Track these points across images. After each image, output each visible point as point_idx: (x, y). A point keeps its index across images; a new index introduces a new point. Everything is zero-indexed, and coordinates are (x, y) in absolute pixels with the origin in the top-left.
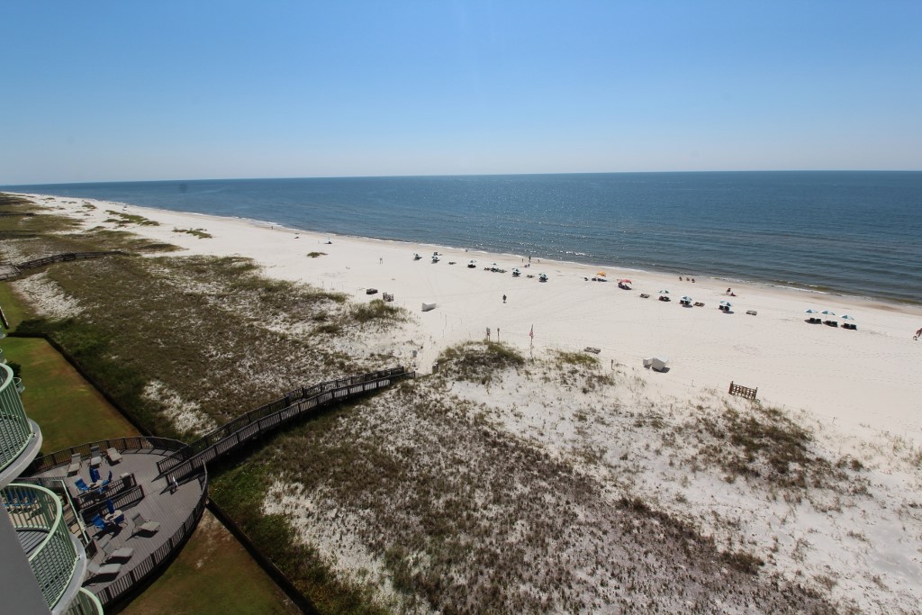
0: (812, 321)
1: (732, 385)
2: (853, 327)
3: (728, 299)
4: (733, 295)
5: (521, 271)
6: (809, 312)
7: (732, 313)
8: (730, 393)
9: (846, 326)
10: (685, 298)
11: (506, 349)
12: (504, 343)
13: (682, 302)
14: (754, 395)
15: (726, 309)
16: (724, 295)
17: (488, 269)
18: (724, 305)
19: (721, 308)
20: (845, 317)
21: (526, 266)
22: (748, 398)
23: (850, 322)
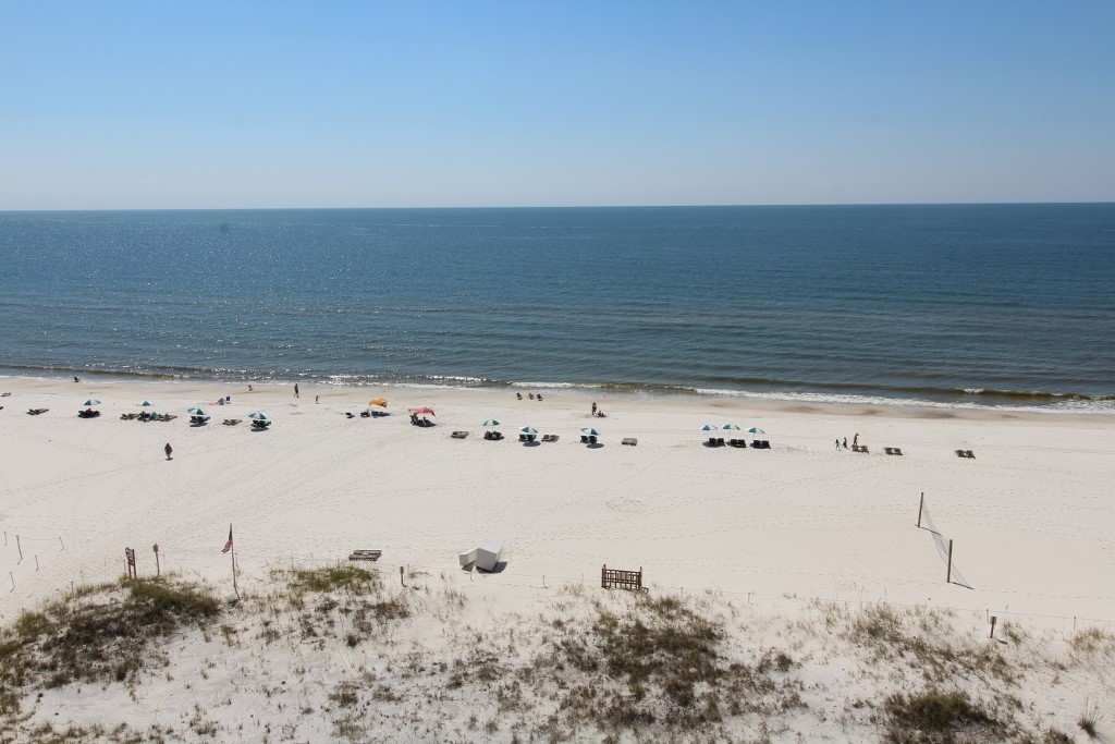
0: (713, 443)
1: (604, 571)
2: (765, 445)
3: (595, 424)
4: (601, 415)
5: (208, 412)
6: (706, 428)
7: (601, 446)
8: (604, 586)
9: (757, 444)
10: (526, 430)
11: (177, 589)
12: (172, 574)
13: (522, 438)
14: (639, 582)
15: (591, 441)
16: (587, 416)
17: (131, 417)
18: (588, 434)
19: (584, 439)
20: (753, 431)
21: (221, 402)
22: (630, 590)
23: (761, 438)
